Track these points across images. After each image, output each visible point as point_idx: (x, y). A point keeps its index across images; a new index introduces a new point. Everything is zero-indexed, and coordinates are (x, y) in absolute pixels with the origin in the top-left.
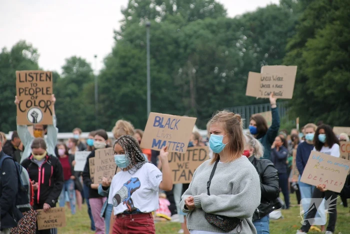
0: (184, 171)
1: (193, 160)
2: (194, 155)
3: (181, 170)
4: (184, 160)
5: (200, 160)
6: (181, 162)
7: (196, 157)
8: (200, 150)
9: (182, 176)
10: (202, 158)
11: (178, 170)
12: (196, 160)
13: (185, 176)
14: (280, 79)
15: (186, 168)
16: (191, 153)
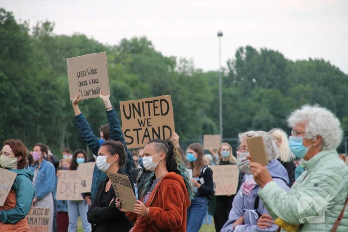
0: (147, 129)
1: (155, 115)
2: (155, 107)
3: (144, 129)
4: (144, 115)
5: (162, 115)
6: (142, 119)
7: (158, 111)
8: (161, 100)
9: (145, 136)
10: (164, 113)
11: (141, 129)
12: (159, 115)
13: (148, 136)
14: (94, 72)
15: (148, 126)
16: (151, 105)
